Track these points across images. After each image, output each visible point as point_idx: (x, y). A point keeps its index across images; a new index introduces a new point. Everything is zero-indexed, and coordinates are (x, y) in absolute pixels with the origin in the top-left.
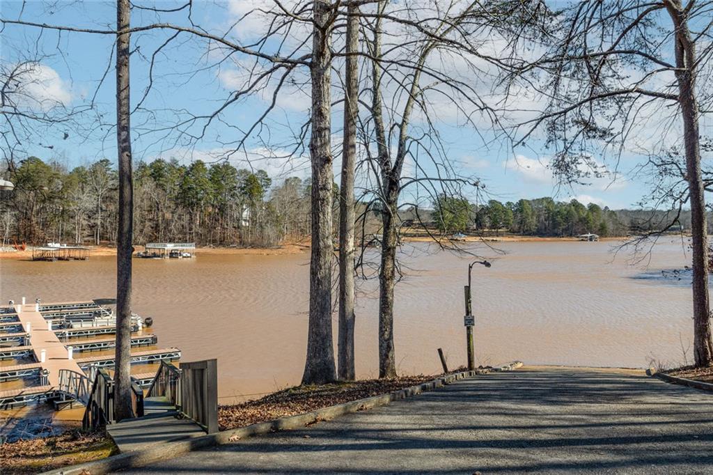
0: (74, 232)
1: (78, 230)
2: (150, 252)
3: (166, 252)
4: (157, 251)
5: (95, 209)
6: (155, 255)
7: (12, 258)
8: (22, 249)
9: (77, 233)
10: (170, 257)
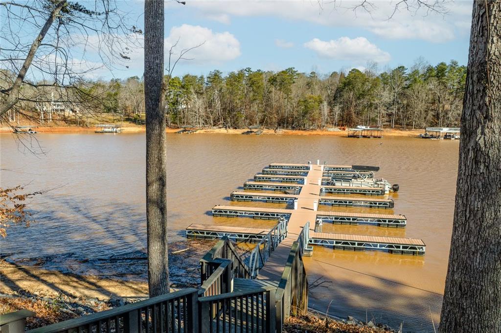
0: (376, 118)
1: (380, 117)
2: (429, 134)
3: (441, 135)
4: (434, 134)
5: (392, 103)
6: (432, 136)
7: (337, 135)
8: (344, 129)
9: (378, 119)
10: (445, 138)
